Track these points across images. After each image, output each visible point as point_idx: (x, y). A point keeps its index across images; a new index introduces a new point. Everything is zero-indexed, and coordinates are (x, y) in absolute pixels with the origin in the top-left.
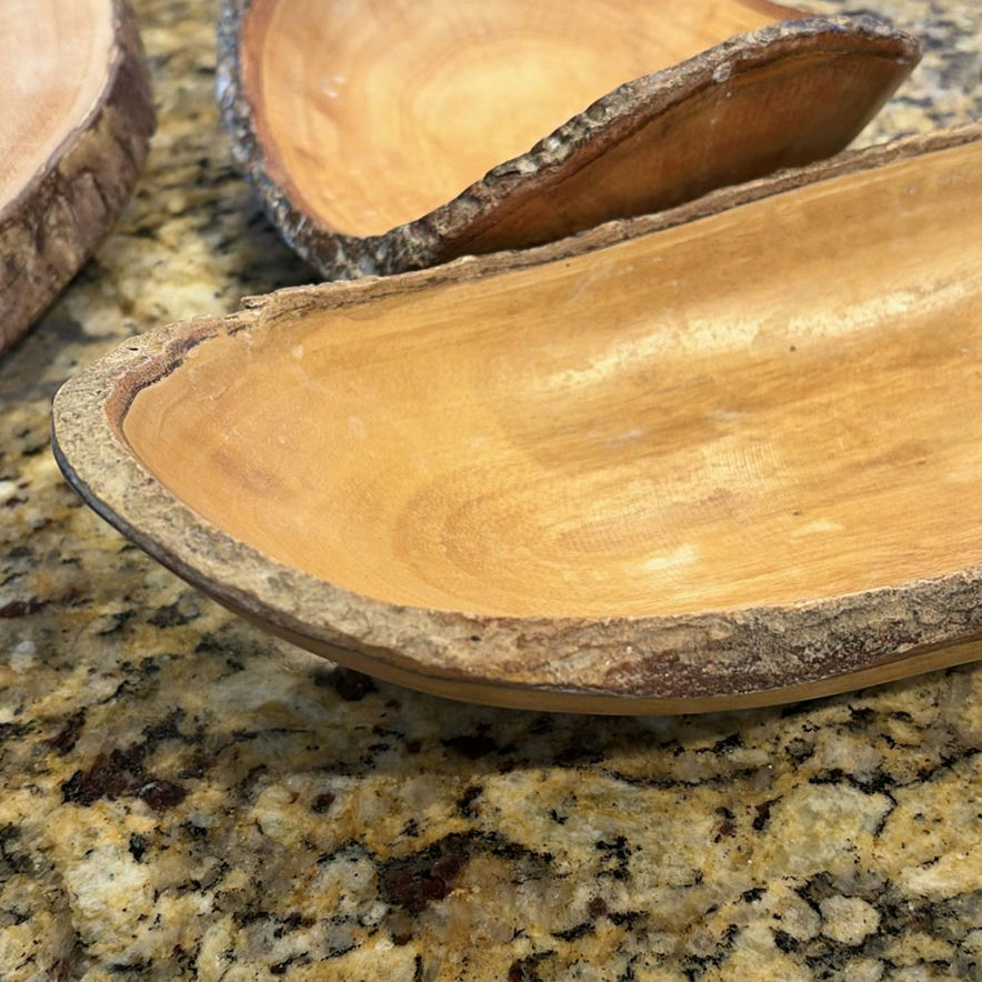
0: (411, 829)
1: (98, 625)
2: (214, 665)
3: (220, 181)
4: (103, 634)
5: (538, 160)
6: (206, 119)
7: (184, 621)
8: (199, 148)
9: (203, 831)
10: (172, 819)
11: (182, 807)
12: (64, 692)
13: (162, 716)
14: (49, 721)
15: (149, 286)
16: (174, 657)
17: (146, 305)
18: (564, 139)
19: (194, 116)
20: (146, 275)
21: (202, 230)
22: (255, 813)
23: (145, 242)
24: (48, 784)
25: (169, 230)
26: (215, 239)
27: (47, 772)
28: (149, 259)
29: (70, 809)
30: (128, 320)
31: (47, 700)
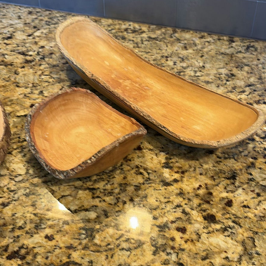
0: (61, 261)
1: (9, 230)
2: (28, 236)
3: (23, 141)
4: (10, 231)
5: (91, 161)
6: (19, 128)
7: (23, 228)
8: (18, 134)
9: (29, 263)
10: (24, 262)
11: (26, 260)
12: (5, 242)
13: (21, 245)
14: (3, 246)
15: (11, 164)
16: (22, 235)
17: (11, 168)
18: (95, 157)
19: (17, 127)
20: (10, 162)
21: (20, 152)
22: (37, 260)
23: (10, 155)
24: (4, 257)
25: (14, 152)
26: (23, 154)
27: (4, 255)
28: (11, 159)
29: (8, 261)
30: (8, 172)
31: (2, 243)
